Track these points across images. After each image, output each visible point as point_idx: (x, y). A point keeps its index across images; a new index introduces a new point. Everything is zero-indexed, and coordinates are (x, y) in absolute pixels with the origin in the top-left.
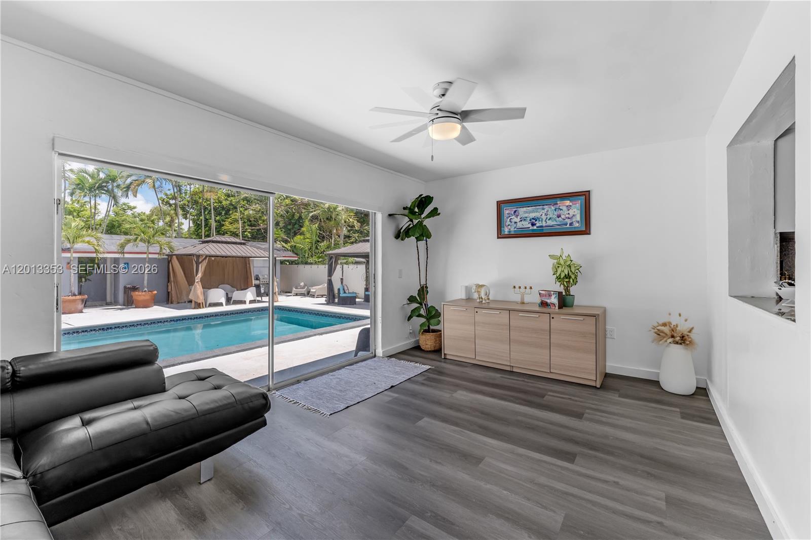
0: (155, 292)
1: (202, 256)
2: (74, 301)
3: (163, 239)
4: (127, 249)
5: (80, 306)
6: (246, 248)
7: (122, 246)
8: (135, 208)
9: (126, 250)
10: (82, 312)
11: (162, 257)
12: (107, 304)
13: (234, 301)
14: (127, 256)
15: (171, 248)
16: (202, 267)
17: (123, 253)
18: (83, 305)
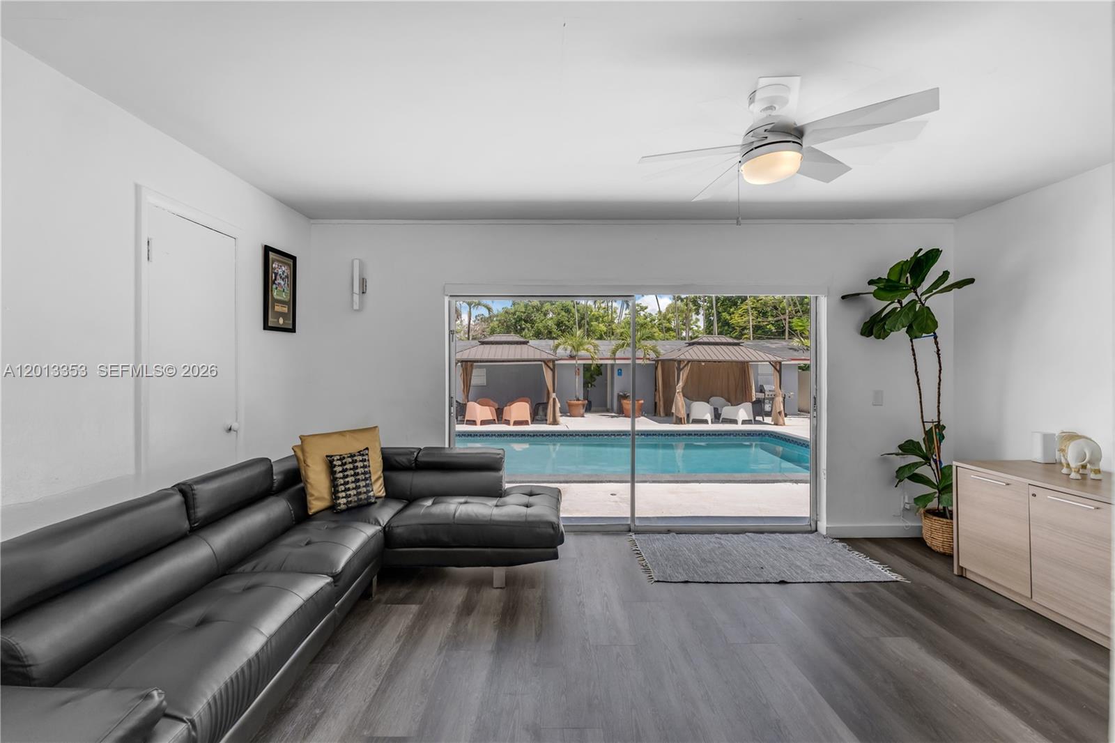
0: (642, 402)
1: (683, 361)
2: (578, 405)
3: (649, 343)
4: (618, 354)
5: (582, 411)
6: (739, 351)
7: (614, 353)
8: (646, 308)
9: (617, 356)
10: (583, 416)
11: (648, 362)
12: (608, 411)
13: (723, 419)
14: (618, 362)
15: (655, 352)
16: (684, 375)
17: (615, 359)
18: (584, 410)
